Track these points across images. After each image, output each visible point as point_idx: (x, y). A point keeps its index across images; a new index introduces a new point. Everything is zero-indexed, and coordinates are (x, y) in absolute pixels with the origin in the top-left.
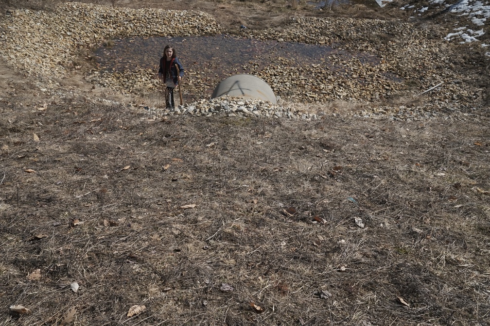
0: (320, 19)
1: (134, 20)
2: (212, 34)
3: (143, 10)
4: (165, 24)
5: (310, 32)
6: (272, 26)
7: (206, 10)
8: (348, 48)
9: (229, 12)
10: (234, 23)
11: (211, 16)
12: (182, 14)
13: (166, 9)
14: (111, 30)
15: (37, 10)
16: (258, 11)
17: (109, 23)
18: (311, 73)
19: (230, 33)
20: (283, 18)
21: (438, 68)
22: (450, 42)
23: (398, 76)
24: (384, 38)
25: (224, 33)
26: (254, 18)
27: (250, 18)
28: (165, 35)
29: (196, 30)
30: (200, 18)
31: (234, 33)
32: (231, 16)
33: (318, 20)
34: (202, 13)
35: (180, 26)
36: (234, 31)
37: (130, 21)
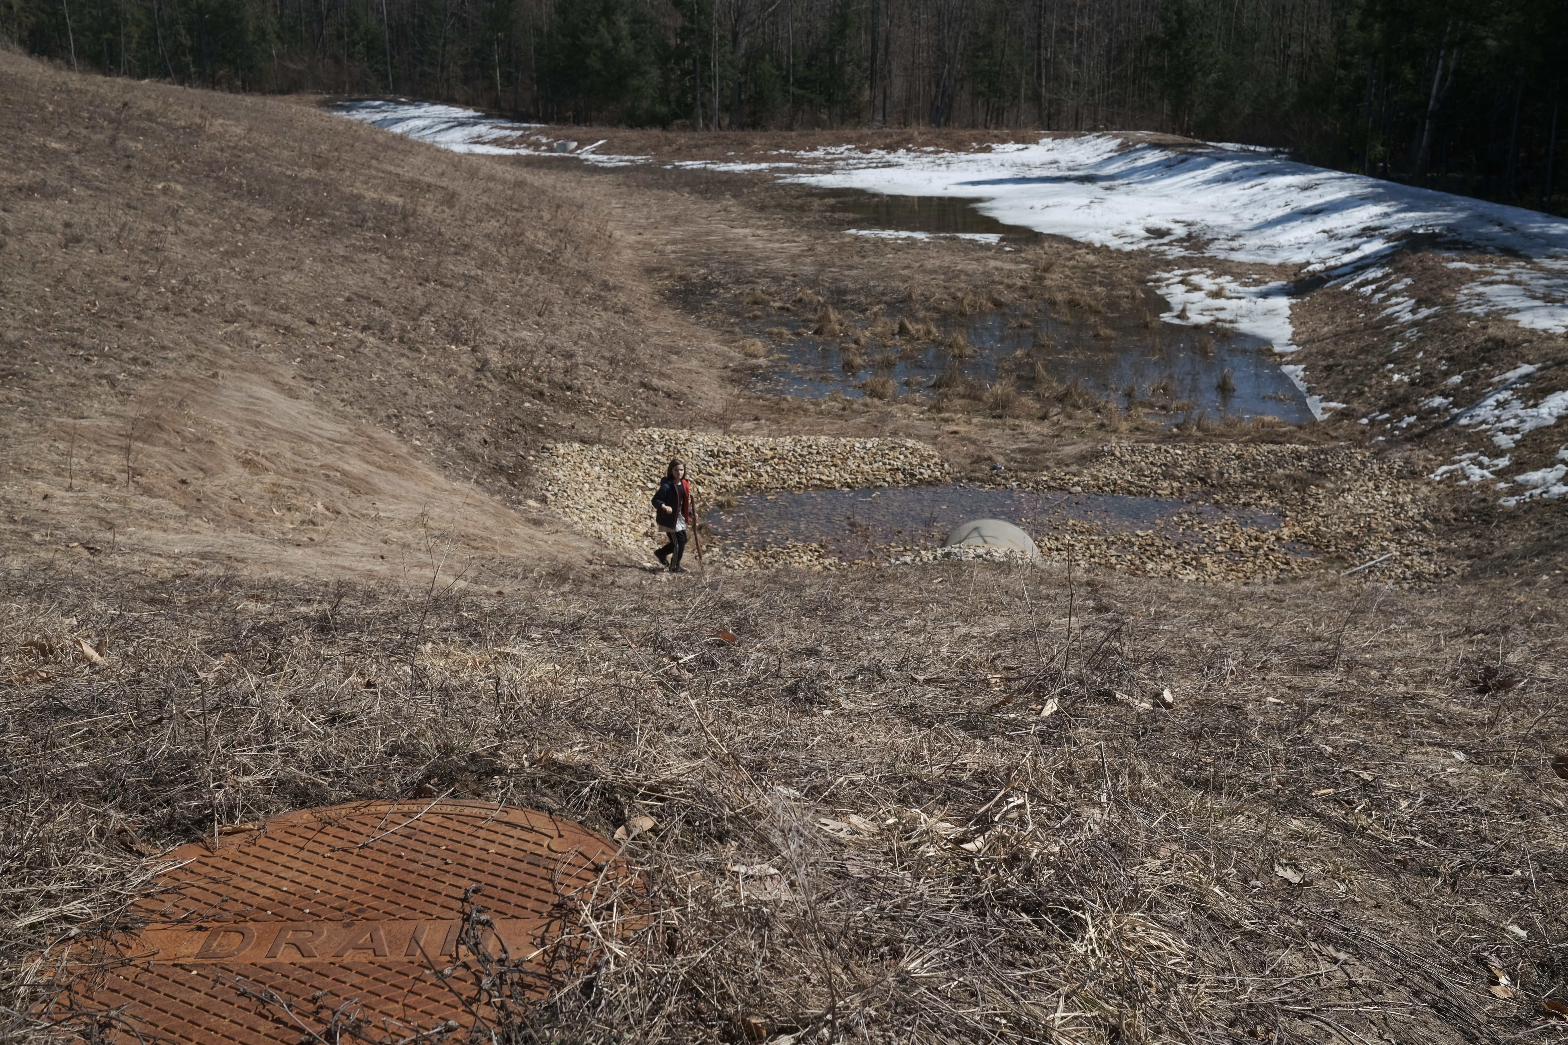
0: (1164, 447)
1: (773, 458)
2: (933, 483)
3: (789, 439)
4: (835, 466)
5: (1140, 473)
6: (1060, 463)
7: (919, 438)
8: (1217, 502)
9: (969, 439)
10: (977, 460)
11: (929, 447)
12: (869, 445)
13: (836, 436)
14: (729, 478)
15: (592, 444)
16: (1032, 437)
17: (724, 466)
18: (1132, 545)
19: (970, 480)
20: (1084, 447)
21: (1398, 530)
22: (1439, 482)
23: (1311, 548)
24: (1301, 480)
25: (958, 480)
26: (1021, 450)
27: (1013, 451)
28: (837, 486)
29: (900, 476)
30: (907, 453)
31: (978, 480)
32: (972, 448)
33: (1159, 449)
34: (910, 443)
35: (867, 468)
36: (978, 475)
37: (765, 460)
